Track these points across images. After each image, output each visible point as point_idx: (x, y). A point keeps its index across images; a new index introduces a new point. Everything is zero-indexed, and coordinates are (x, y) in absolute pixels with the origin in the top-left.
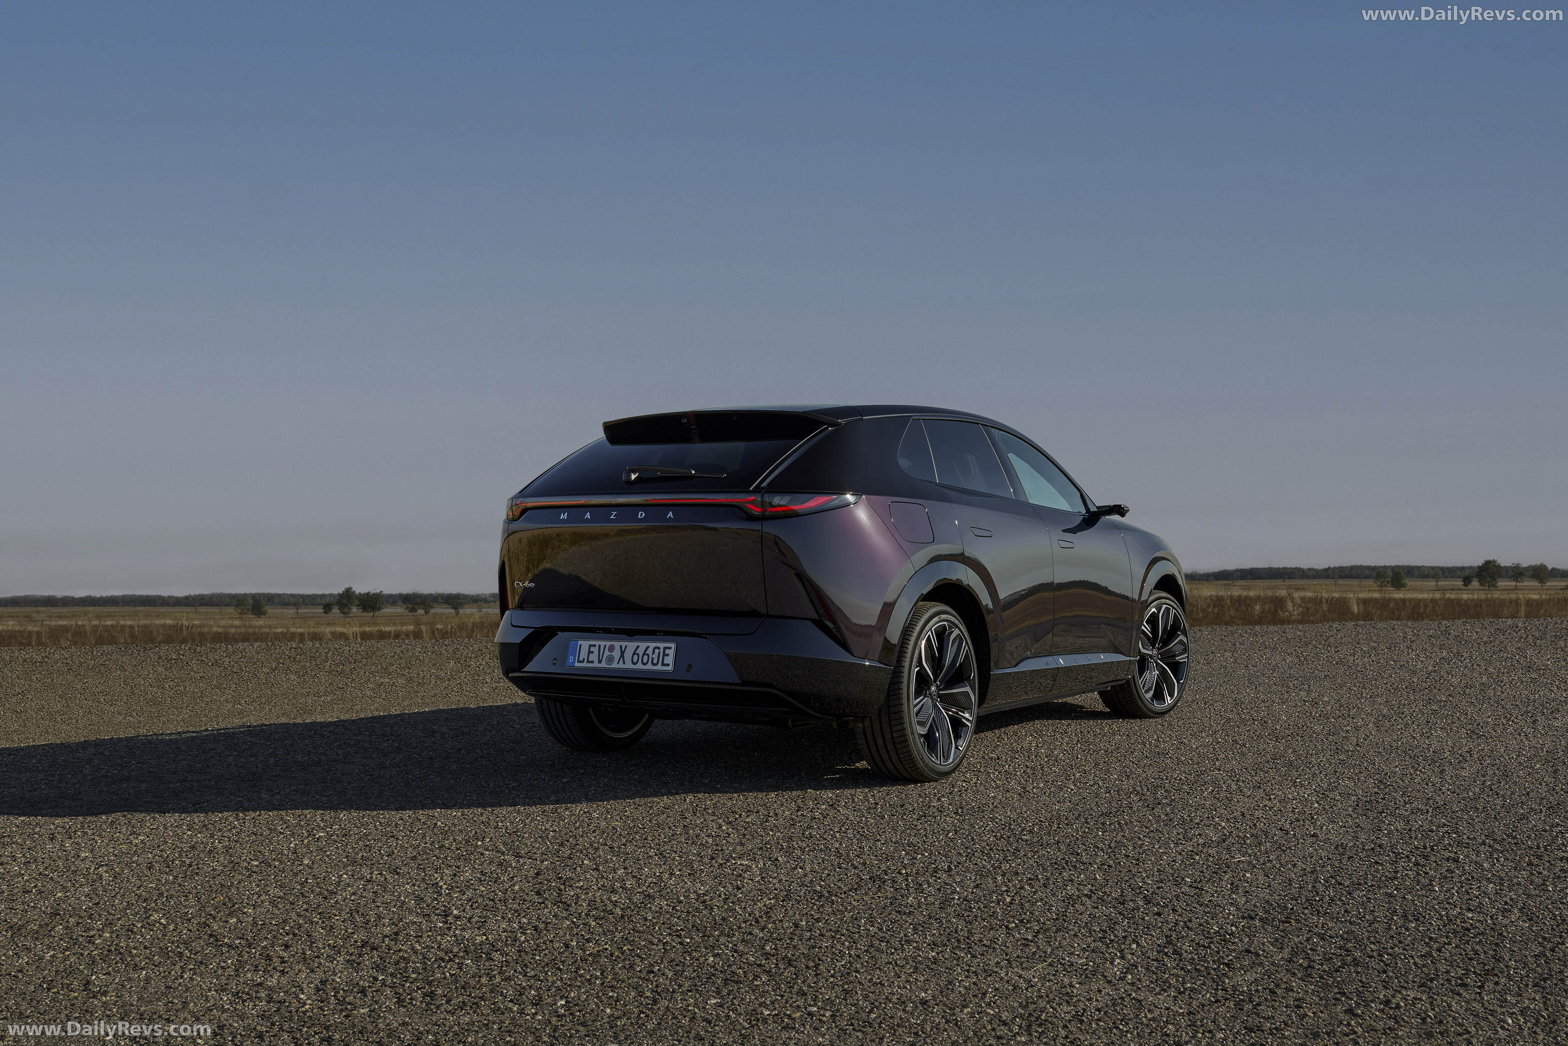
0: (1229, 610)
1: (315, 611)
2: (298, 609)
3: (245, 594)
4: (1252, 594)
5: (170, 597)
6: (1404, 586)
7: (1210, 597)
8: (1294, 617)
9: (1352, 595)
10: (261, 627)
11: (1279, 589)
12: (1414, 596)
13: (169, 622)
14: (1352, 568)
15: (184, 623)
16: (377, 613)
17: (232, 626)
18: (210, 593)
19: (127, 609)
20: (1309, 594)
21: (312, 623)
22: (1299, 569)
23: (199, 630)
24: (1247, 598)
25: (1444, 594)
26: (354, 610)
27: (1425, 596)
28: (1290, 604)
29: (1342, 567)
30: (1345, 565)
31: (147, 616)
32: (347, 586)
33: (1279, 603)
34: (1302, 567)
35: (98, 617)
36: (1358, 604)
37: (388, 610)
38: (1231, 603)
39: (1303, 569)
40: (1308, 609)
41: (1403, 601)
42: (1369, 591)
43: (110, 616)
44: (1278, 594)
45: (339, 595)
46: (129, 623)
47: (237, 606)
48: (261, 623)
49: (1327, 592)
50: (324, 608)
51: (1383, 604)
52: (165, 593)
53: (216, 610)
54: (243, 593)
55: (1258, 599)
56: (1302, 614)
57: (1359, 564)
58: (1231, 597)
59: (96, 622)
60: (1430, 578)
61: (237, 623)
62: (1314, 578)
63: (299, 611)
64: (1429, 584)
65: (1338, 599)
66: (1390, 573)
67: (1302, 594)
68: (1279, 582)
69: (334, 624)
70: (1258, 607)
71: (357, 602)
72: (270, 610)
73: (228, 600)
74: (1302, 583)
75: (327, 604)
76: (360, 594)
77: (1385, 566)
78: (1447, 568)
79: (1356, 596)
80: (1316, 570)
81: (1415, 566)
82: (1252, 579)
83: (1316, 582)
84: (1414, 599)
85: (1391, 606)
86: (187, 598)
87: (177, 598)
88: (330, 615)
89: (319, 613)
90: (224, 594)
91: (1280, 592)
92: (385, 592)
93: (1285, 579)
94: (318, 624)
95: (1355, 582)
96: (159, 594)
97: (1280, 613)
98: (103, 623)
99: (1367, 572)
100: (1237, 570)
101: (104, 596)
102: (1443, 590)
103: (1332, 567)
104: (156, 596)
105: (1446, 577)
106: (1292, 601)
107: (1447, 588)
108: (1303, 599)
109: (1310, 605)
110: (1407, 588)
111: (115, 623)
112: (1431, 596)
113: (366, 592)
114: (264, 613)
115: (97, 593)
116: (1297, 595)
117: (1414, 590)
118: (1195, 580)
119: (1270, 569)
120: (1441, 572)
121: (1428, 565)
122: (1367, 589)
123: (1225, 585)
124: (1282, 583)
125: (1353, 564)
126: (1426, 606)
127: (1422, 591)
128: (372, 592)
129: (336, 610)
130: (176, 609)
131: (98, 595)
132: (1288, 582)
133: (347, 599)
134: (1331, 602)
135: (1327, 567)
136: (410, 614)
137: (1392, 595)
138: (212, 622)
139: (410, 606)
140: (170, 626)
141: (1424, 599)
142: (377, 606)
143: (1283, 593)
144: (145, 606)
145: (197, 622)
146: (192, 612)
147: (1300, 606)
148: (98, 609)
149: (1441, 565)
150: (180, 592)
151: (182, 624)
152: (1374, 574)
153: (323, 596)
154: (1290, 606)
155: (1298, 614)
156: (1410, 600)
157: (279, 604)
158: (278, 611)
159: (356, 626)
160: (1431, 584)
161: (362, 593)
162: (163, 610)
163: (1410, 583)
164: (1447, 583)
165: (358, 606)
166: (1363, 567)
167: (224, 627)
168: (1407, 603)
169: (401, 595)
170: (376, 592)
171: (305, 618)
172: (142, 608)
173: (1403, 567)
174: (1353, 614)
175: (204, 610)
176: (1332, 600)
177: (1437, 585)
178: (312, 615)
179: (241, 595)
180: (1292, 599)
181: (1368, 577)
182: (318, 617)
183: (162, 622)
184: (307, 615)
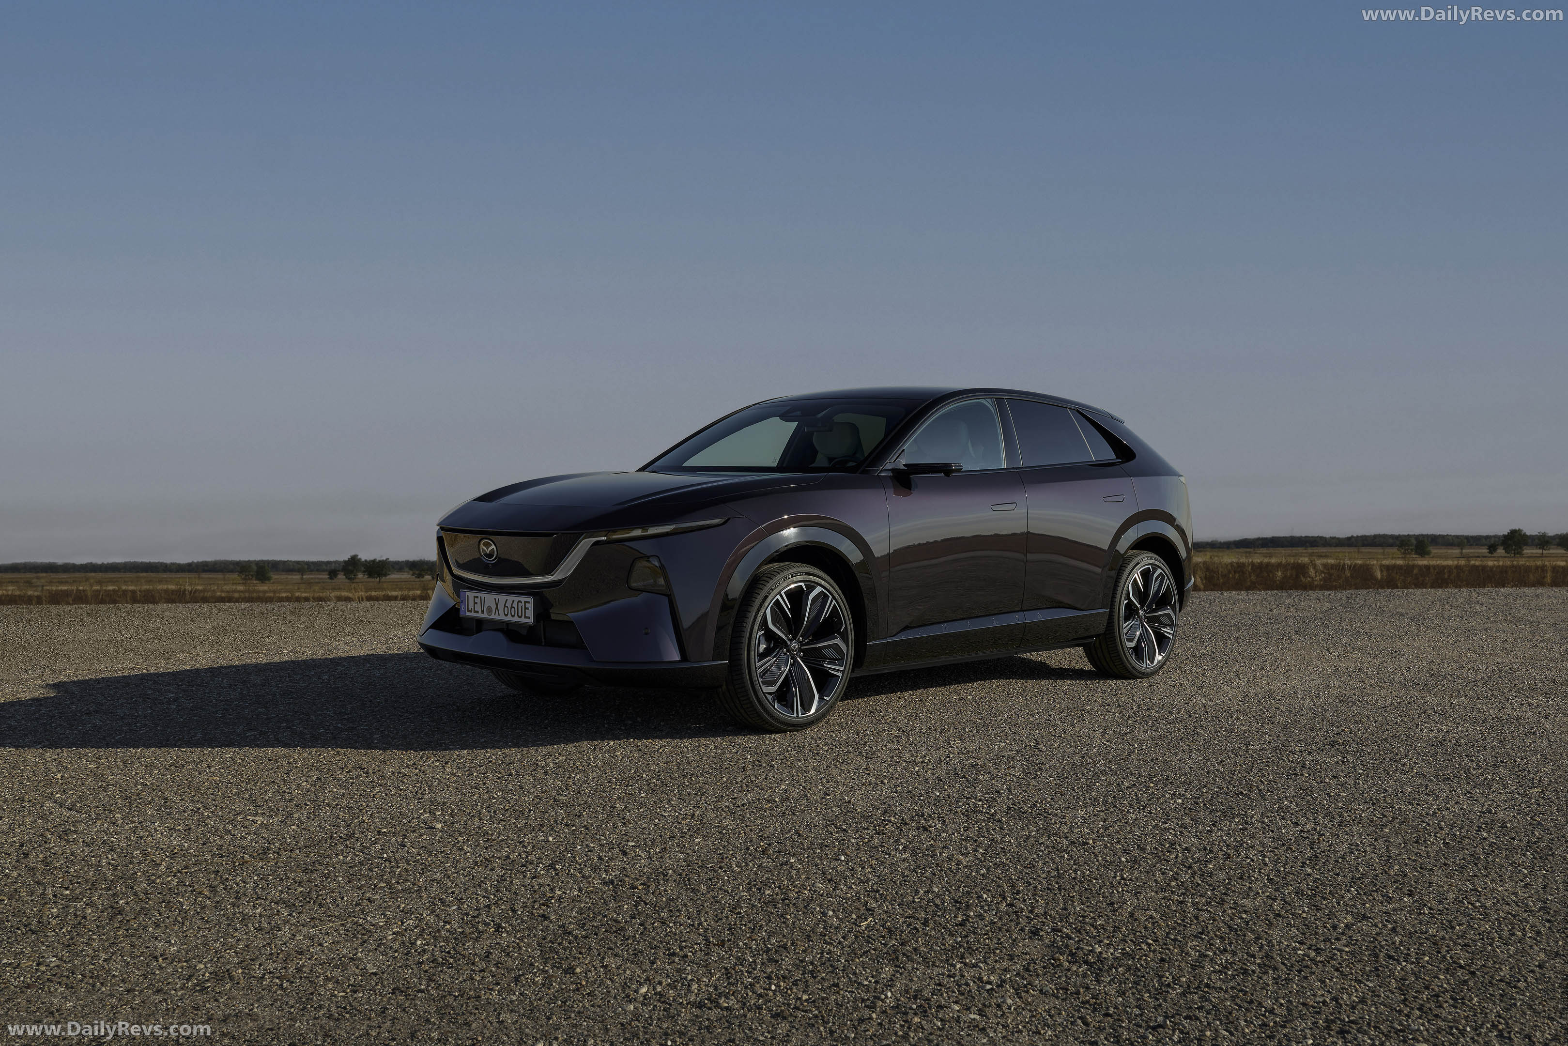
0: (1250, 576)
1: (321, 576)
2: (302, 575)
3: (249, 561)
4: (1273, 560)
5: (173, 564)
6: (1428, 553)
7: (1231, 564)
8: (1316, 583)
9: (1375, 562)
10: (265, 592)
11: (1301, 556)
12: (1438, 562)
13: (172, 587)
14: (1375, 536)
15: (187, 588)
16: (383, 579)
17: (235, 591)
18: (213, 560)
19: (128, 575)
20: (1331, 561)
21: (317, 588)
22: (1321, 538)
23: (202, 594)
24: (1268, 565)
25: (1469, 561)
26: (360, 576)
27: (1450, 563)
28: (1312, 570)
29: (1365, 536)
30: (1367, 534)
31: (149, 582)
32: (353, 554)
33: (1301, 569)
34: (1324, 536)
35: (99, 582)
36: (1381, 571)
37: (394, 576)
38: (1252, 569)
39: (1325, 538)
40: (1331, 575)
41: (1428, 567)
42: (1393, 558)
43: (111, 581)
44: (1300, 561)
45: (345, 562)
46: (131, 588)
47: (241, 572)
48: (266, 588)
49: (1350, 559)
50: (329, 574)
51: (1407, 570)
52: (168, 560)
53: (220, 576)
54: (247, 560)
55: (1279, 565)
56: (1325, 579)
57: (1382, 533)
58: (1252, 564)
59: (97, 588)
60: (1455, 546)
61: (240, 588)
62: (1337, 546)
63: (304, 577)
64: (1454, 551)
65: (1361, 566)
66: (1414, 541)
67: (1324, 561)
68: (1300, 550)
69: (340, 589)
70: (1279, 574)
71: (363, 569)
72: (275, 576)
73: (231, 567)
74: (1325, 551)
75: (332, 570)
76: (366, 561)
77: (1408, 535)
78: (1472, 537)
79: (1379, 563)
80: (1338, 539)
81: (1439, 535)
82: (1273, 547)
83: (1338, 549)
84: (1438, 566)
85: (1415, 572)
86: (189, 565)
87: (179, 565)
88: (335, 580)
89: (325, 579)
90: (227, 561)
91: (1301, 559)
92: (391, 559)
93: (1307, 547)
94: (324, 588)
95: (1379, 550)
96: (161, 561)
97: (1302, 578)
98: (104, 588)
99: (1391, 541)
100: (1258, 539)
101: (105, 563)
102: (1468, 557)
103: (1355, 535)
104: (158, 563)
105: (1471, 545)
106: (1314, 568)
107: (1471, 555)
108: (1325, 566)
109: (1332, 571)
110: (1431, 556)
111: (116, 588)
112: (1456, 562)
113: (372, 559)
114: (269, 579)
115: (98, 560)
116: (1319, 562)
117: (1440, 557)
118: (1215, 548)
119: (1292, 538)
120: (1466, 541)
121: (1453, 534)
122: (1391, 556)
123: (1246, 552)
124: (1304, 551)
125: (1376, 533)
126: (1450, 572)
127: (1446, 558)
128: (378, 559)
129: (341, 576)
130: (179, 575)
131: (99, 562)
132: (1310, 550)
133: (352, 566)
134: (1354, 568)
135: (1350, 536)
136: (417, 580)
137: (1416, 562)
138: (216, 588)
139: (417, 572)
140: (173, 591)
141: (1448, 566)
142: (384, 572)
143: (1306, 560)
144: (147, 572)
145: (200, 588)
146: (195, 578)
147: (1323, 572)
148: (99, 575)
149: (1466, 534)
150: (183, 559)
151: (185, 589)
152: (1398, 543)
153: (329, 563)
154: (1312, 572)
155: (1321, 580)
156: (1434, 567)
157: (283, 571)
158: (283, 577)
159: (362, 591)
160: (1456, 551)
161: (368, 560)
162: (165, 576)
163: (1434, 551)
164: (1471, 551)
165: (364, 572)
166: (1387, 535)
167: (228, 592)
168: (1432, 570)
169: (407, 562)
170: (381, 559)
171: (309, 584)
172: (145, 574)
173: (1427, 536)
174: (1376, 579)
175: (207, 576)
176: (1355, 566)
177: (1461, 553)
178: (317, 581)
179: (245, 561)
180: (1315, 566)
181: (1391, 545)
182: (323, 583)
183: (165, 587)
184: (312, 581)
